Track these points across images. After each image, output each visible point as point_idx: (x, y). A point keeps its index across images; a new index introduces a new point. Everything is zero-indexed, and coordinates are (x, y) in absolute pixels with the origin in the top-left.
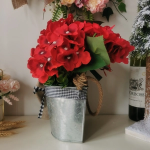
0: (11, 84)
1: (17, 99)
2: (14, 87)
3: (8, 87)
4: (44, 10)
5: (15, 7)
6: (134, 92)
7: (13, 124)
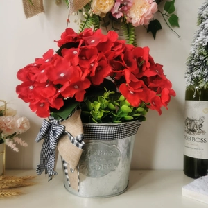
0: (18, 121)
1: (24, 144)
2: (22, 127)
3: (13, 126)
4: (68, 21)
5: (28, 15)
6: (191, 136)
7: (18, 180)
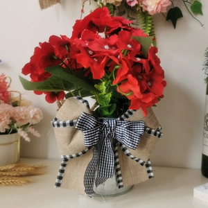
0: (31, 112)
3: (26, 116)
4: (82, 11)
7: (29, 169)
